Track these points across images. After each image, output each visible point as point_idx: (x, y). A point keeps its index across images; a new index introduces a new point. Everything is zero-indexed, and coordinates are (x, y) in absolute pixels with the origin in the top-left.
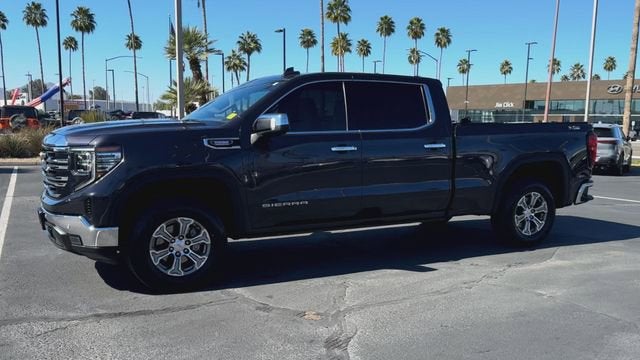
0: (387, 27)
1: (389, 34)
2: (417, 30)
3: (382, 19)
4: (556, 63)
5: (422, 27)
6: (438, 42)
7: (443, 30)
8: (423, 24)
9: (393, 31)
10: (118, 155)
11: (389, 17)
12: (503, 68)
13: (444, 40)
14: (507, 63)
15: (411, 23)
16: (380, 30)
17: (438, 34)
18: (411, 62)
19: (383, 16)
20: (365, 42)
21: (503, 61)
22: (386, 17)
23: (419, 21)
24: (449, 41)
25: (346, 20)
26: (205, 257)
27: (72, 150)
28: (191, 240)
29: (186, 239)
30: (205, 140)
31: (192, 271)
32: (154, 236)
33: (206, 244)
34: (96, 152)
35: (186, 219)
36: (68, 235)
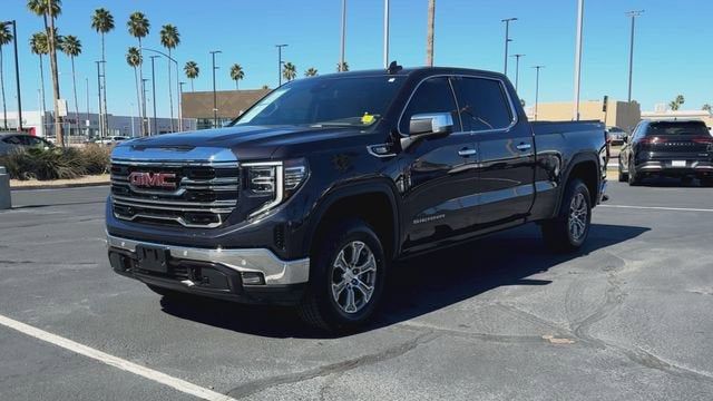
0: (105, 22)
1: (108, 30)
2: (140, 27)
3: (97, 11)
4: (290, 67)
5: (146, 24)
6: (165, 42)
7: (169, 28)
8: (146, 20)
9: (112, 26)
10: (303, 168)
11: (106, 10)
12: (233, 73)
13: (172, 39)
14: (237, 68)
15: (132, 18)
16: (96, 25)
17: (163, 32)
18: (131, 63)
19: (99, 8)
20: (73, 39)
21: (233, 65)
22: (102, 10)
23: (141, 16)
24: (177, 40)
25: (56, 12)
26: (372, 287)
27: (244, 165)
28: (360, 268)
29: (354, 267)
30: (369, 147)
31: (362, 305)
32: (336, 266)
33: (371, 272)
34: (284, 166)
35: (359, 243)
36: (239, 273)
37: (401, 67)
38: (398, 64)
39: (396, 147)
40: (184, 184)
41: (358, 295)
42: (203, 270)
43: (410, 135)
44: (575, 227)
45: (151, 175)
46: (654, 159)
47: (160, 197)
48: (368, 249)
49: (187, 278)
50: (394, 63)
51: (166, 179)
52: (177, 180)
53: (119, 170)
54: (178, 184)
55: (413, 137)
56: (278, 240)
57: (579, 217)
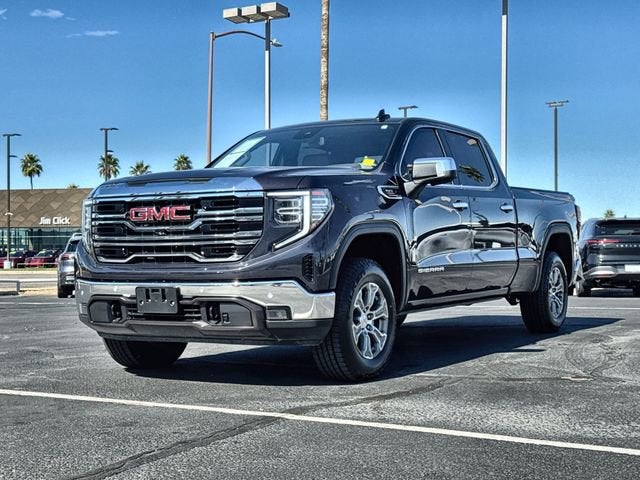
4: (111, 161)
10: (327, 200)
21: (25, 156)
26: (385, 335)
27: (270, 194)
28: (374, 312)
29: (368, 312)
30: (379, 188)
31: (377, 353)
32: (356, 306)
33: (382, 318)
34: (311, 196)
35: (374, 285)
36: (263, 308)
37: (388, 116)
38: (386, 113)
39: (401, 191)
40: (200, 217)
41: (373, 342)
42: (221, 306)
43: (413, 179)
44: (554, 304)
45: (158, 210)
46: (605, 263)
47: (167, 233)
48: (381, 293)
49: (199, 319)
50: (382, 112)
51: (178, 213)
52: (191, 212)
53: (113, 208)
54: (192, 217)
55: (416, 181)
56: (306, 272)
57: (556, 294)
